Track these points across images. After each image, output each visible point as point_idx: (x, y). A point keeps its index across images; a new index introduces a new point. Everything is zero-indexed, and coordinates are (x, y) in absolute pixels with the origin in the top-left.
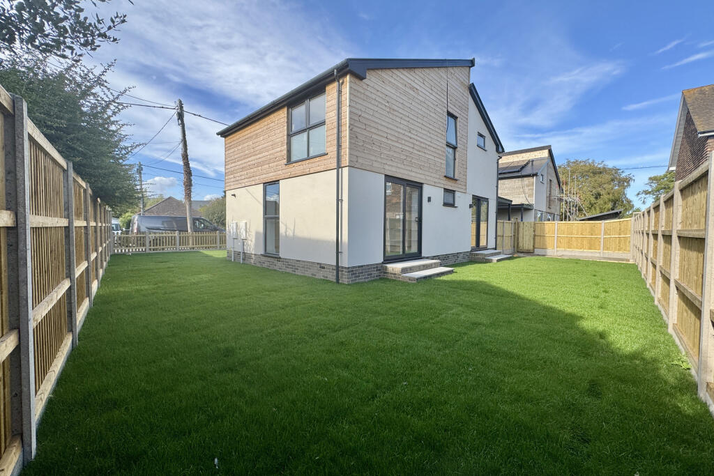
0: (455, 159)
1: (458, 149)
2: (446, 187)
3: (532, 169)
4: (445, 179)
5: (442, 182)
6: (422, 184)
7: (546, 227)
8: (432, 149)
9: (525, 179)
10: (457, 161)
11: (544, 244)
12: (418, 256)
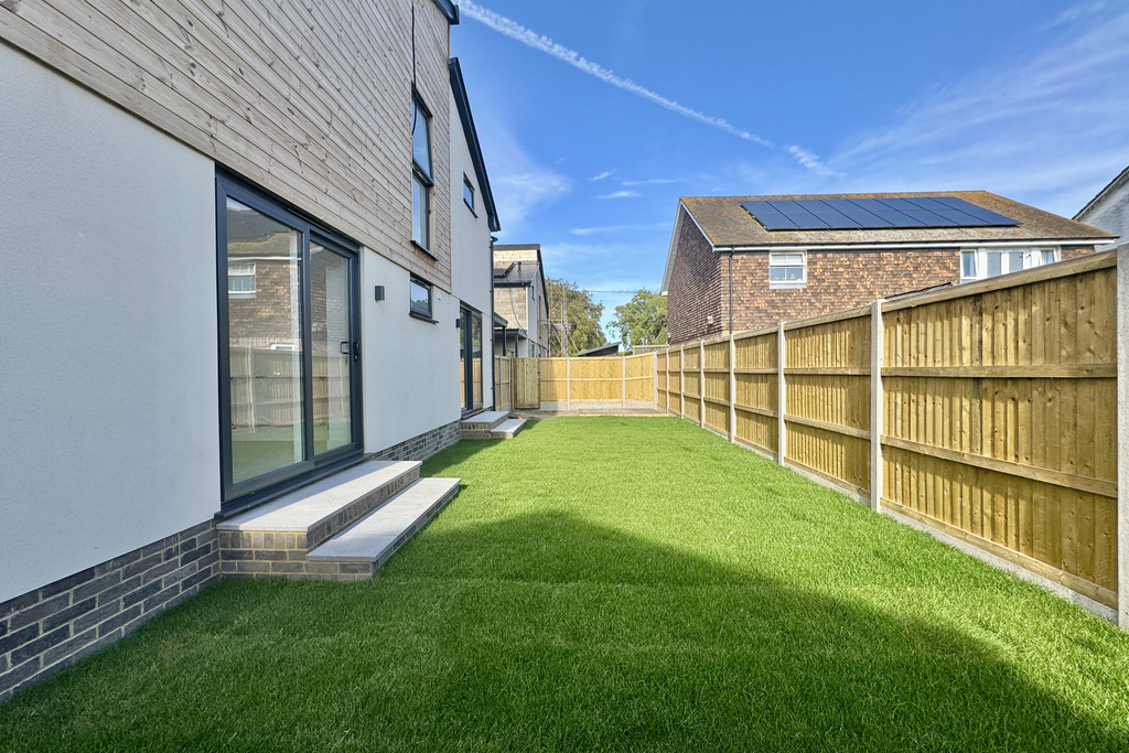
0: (428, 212)
1: (435, 189)
2: (417, 271)
3: (520, 275)
4: (412, 249)
5: (405, 253)
6: (358, 245)
7: (555, 365)
8: (382, 158)
9: (514, 289)
10: (433, 216)
11: (553, 394)
12: (352, 456)
